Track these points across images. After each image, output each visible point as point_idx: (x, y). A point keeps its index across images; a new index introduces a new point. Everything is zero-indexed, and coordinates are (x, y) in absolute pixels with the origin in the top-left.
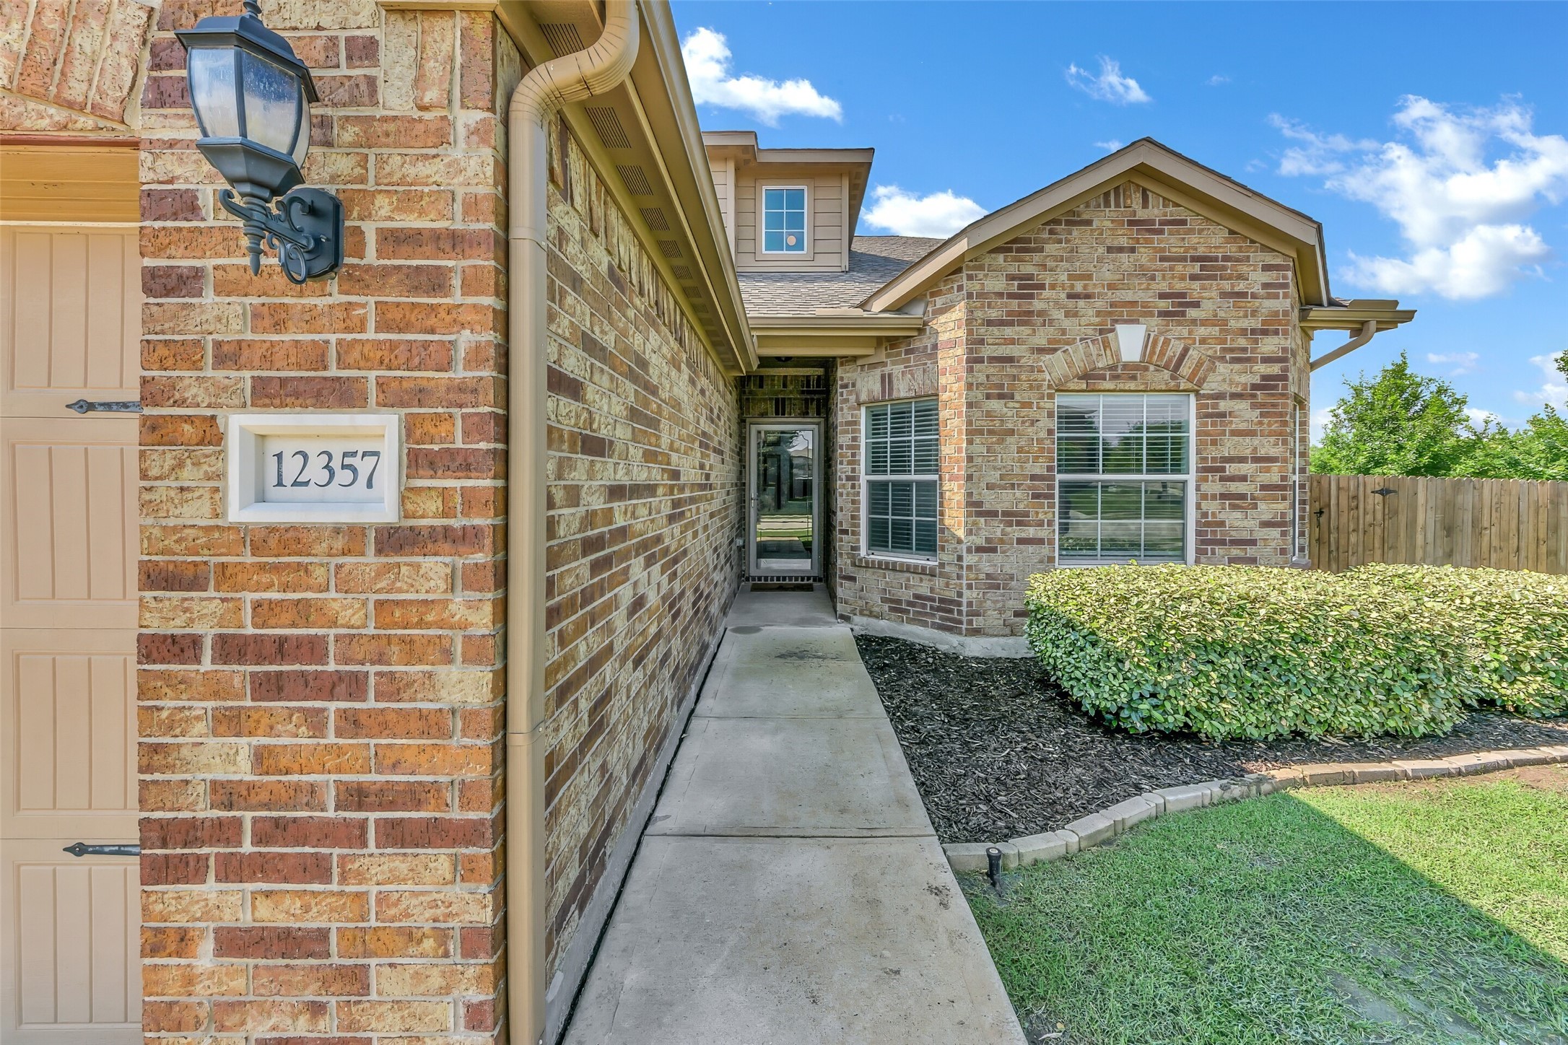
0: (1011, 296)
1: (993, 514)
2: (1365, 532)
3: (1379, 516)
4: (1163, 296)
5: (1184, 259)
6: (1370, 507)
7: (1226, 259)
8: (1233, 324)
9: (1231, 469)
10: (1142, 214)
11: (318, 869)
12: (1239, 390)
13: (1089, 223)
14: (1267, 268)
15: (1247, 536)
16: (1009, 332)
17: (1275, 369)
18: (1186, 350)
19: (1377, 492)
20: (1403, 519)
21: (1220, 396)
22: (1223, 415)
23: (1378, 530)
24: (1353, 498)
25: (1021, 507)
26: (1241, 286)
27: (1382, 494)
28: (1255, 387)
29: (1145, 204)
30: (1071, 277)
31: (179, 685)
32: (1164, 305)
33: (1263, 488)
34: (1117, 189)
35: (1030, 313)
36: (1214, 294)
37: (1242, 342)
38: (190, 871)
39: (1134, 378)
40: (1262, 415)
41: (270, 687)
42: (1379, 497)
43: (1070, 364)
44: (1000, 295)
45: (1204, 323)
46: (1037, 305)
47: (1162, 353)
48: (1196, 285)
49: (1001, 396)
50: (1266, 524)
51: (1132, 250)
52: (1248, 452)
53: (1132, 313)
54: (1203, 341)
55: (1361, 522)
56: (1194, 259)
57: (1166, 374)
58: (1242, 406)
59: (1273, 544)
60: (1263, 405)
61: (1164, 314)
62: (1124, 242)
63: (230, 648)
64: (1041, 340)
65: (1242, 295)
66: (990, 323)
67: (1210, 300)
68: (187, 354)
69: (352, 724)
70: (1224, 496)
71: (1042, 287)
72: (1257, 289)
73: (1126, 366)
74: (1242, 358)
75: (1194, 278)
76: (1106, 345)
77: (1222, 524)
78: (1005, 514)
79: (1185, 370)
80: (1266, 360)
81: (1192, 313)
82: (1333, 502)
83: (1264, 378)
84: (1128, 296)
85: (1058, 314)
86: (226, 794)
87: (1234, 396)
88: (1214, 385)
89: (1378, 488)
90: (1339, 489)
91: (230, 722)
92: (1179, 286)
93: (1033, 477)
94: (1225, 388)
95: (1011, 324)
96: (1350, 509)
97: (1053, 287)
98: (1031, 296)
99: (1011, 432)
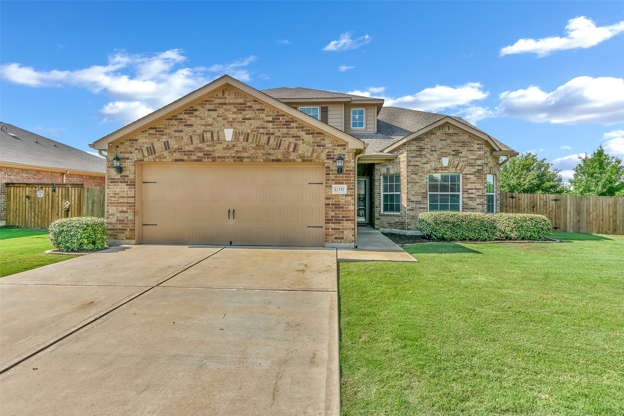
0: (417, 151)
1: (413, 202)
2: (549, 213)
3: (554, 208)
4: (453, 151)
5: (458, 142)
6: (551, 205)
7: (468, 142)
8: (470, 157)
9: (470, 191)
10: (448, 132)
11: (340, 223)
12: (471, 173)
13: (436, 134)
14: (478, 144)
15: (473, 207)
16: (416, 159)
17: (480, 168)
18: (458, 164)
19: (553, 200)
20: (562, 209)
21: (467, 174)
22: (468, 179)
23: (554, 213)
24: (545, 202)
25: (420, 200)
26: (472, 149)
27: (555, 201)
28: (475, 172)
29: (449, 130)
30: (431, 146)
31: (328, 207)
32: (453, 153)
33: (478, 196)
34: (442, 126)
35: (422, 155)
36: (465, 150)
37: (472, 161)
38: (329, 223)
39: (446, 170)
40: (477, 179)
41: (335, 208)
42: (554, 202)
43: (431, 167)
44: (415, 150)
45: (463, 157)
46: (423, 153)
47: (453, 164)
48: (461, 148)
49: (415, 174)
50: (478, 204)
51: (446, 140)
52: (474, 187)
53: (445, 155)
54: (463, 161)
55: (548, 210)
56: (460, 142)
57: (454, 169)
58: (472, 177)
59: (480, 209)
60: (477, 176)
61: (453, 155)
62: (444, 138)
63: (332, 205)
64: (424, 160)
65: (472, 151)
66: (412, 157)
67: (464, 152)
68: (329, 180)
69: (343, 211)
70: (468, 198)
71: (424, 149)
72: (476, 149)
73: (445, 167)
74: (472, 165)
75: (460, 146)
76: (440, 162)
77: (468, 204)
78: (416, 201)
79: (458, 168)
80: (478, 166)
81: (460, 155)
82: (538, 203)
83: (477, 170)
84: (445, 151)
85: (428, 155)
86: (332, 217)
87: (471, 174)
88: (466, 172)
89: (553, 199)
90: (540, 199)
91: (332, 211)
92: (457, 149)
93: (423, 193)
94: (468, 172)
95: (417, 157)
96: (544, 206)
97: (427, 149)
98: (422, 151)
99: (417, 183)
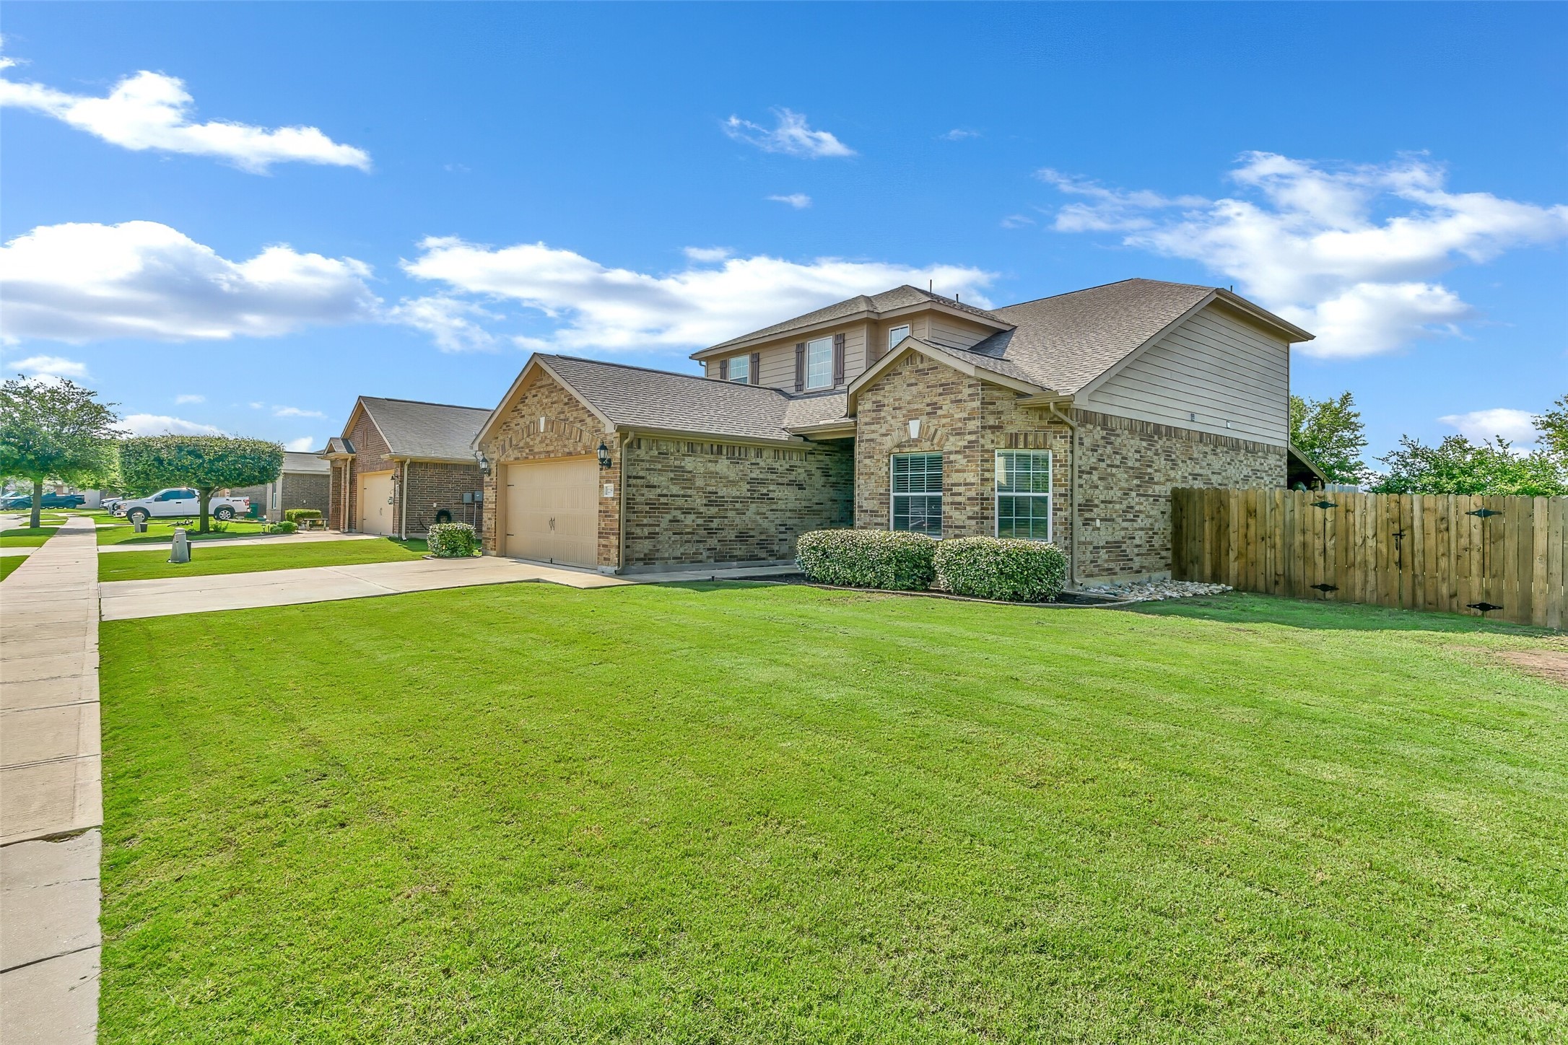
0: (874, 411)
1: (866, 511)
2: (1458, 557)
3: (1477, 539)
4: (928, 405)
5: (936, 386)
6: (1464, 531)
7: (953, 383)
8: (956, 416)
9: (955, 489)
10: (921, 367)
11: (608, 538)
12: (958, 449)
13: (901, 374)
14: (970, 386)
15: (961, 524)
16: (873, 427)
17: (973, 438)
18: (936, 430)
19: (1473, 513)
20: (1511, 545)
21: (950, 453)
22: (951, 462)
23: (1476, 556)
24: (1442, 519)
25: (876, 509)
26: (960, 397)
27: (1480, 516)
28: (965, 447)
29: (922, 362)
30: (894, 400)
31: (600, 516)
32: (929, 409)
33: (969, 499)
34: (911, 356)
35: (880, 418)
36: (948, 402)
37: (960, 425)
38: (601, 537)
39: (917, 446)
40: (968, 461)
41: (605, 516)
42: (1476, 520)
43: (892, 440)
44: (869, 411)
45: (945, 416)
46: (883, 414)
47: (926, 433)
48: (941, 398)
49: (870, 457)
50: (970, 518)
51: (916, 384)
52: (962, 481)
53: (912, 415)
54: (944, 426)
55: (1453, 546)
56: (941, 385)
57: (929, 443)
58: (959, 457)
59: (973, 528)
60: (968, 456)
61: (927, 414)
62: (913, 381)
63: (604, 512)
64: (883, 431)
65: (960, 401)
66: (866, 424)
67: (947, 406)
68: (602, 477)
69: (610, 521)
70: (952, 503)
71: (884, 405)
72: (966, 397)
73: (914, 440)
74: (959, 433)
75: (940, 395)
76: (906, 431)
77: (951, 517)
78: (871, 511)
79: (936, 441)
80: (969, 433)
81: (939, 412)
82: (1417, 523)
83: (969, 442)
84: (916, 407)
85: (889, 418)
86: (603, 529)
87: (957, 452)
88: (948, 447)
89: (1473, 509)
90: (1423, 510)
91: (603, 521)
92: (935, 399)
93: (881, 494)
94: (953, 449)
95: (873, 424)
96: (1438, 531)
97: (888, 406)
98: (880, 410)
99: (873, 474)
